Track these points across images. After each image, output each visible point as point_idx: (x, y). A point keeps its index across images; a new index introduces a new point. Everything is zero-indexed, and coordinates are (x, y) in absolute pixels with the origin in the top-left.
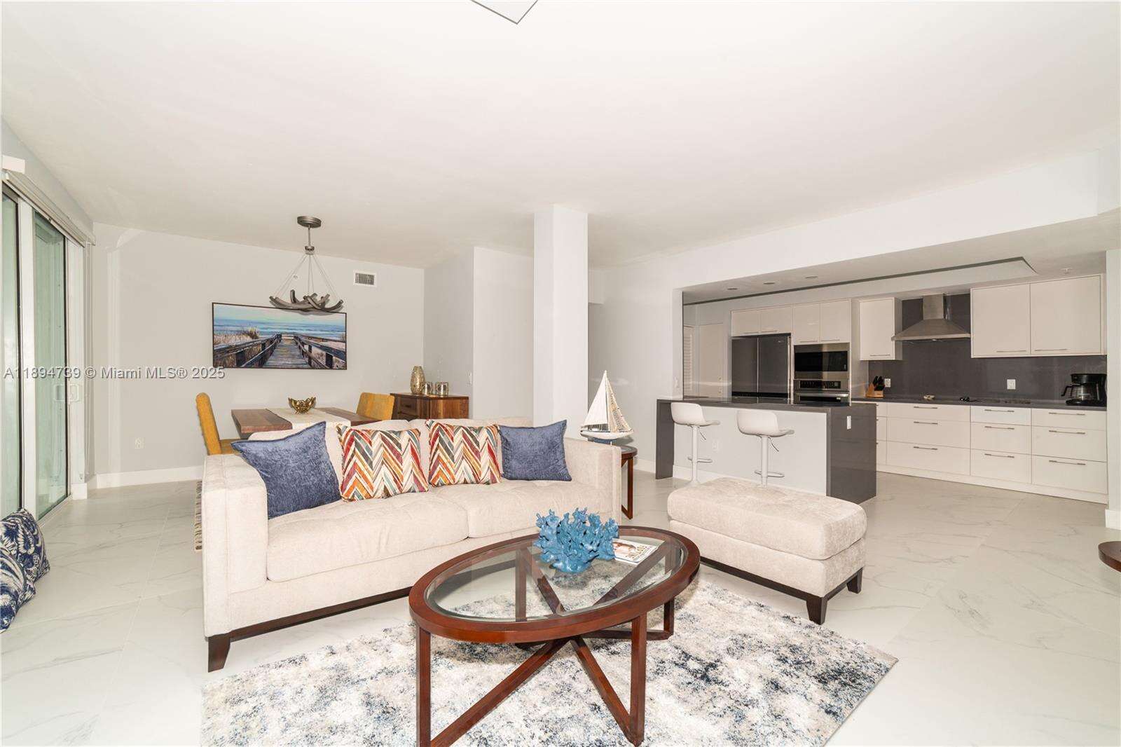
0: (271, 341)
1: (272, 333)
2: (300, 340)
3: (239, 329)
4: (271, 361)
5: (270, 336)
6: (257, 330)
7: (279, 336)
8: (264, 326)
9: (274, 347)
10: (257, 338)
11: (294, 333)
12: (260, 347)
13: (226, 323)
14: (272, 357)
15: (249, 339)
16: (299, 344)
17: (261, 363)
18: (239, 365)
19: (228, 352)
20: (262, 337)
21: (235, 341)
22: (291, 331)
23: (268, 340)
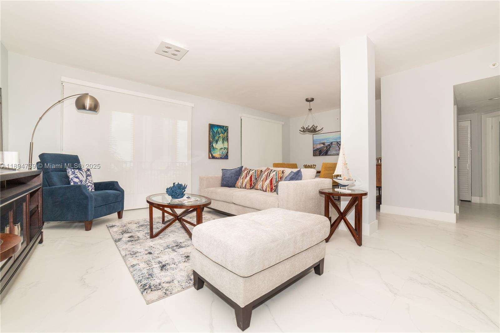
0: (329, 145)
1: (329, 142)
2: (339, 144)
3: (320, 142)
4: (329, 153)
5: (329, 144)
6: (325, 142)
7: (332, 143)
8: (328, 140)
9: (330, 147)
10: (325, 144)
11: (336, 141)
12: (326, 148)
13: (316, 141)
14: (329, 151)
15: (322, 145)
16: (338, 145)
17: (326, 154)
18: (320, 155)
19: (317, 151)
20: (326, 144)
21: (319, 146)
22: (335, 141)
23: (328, 145)
